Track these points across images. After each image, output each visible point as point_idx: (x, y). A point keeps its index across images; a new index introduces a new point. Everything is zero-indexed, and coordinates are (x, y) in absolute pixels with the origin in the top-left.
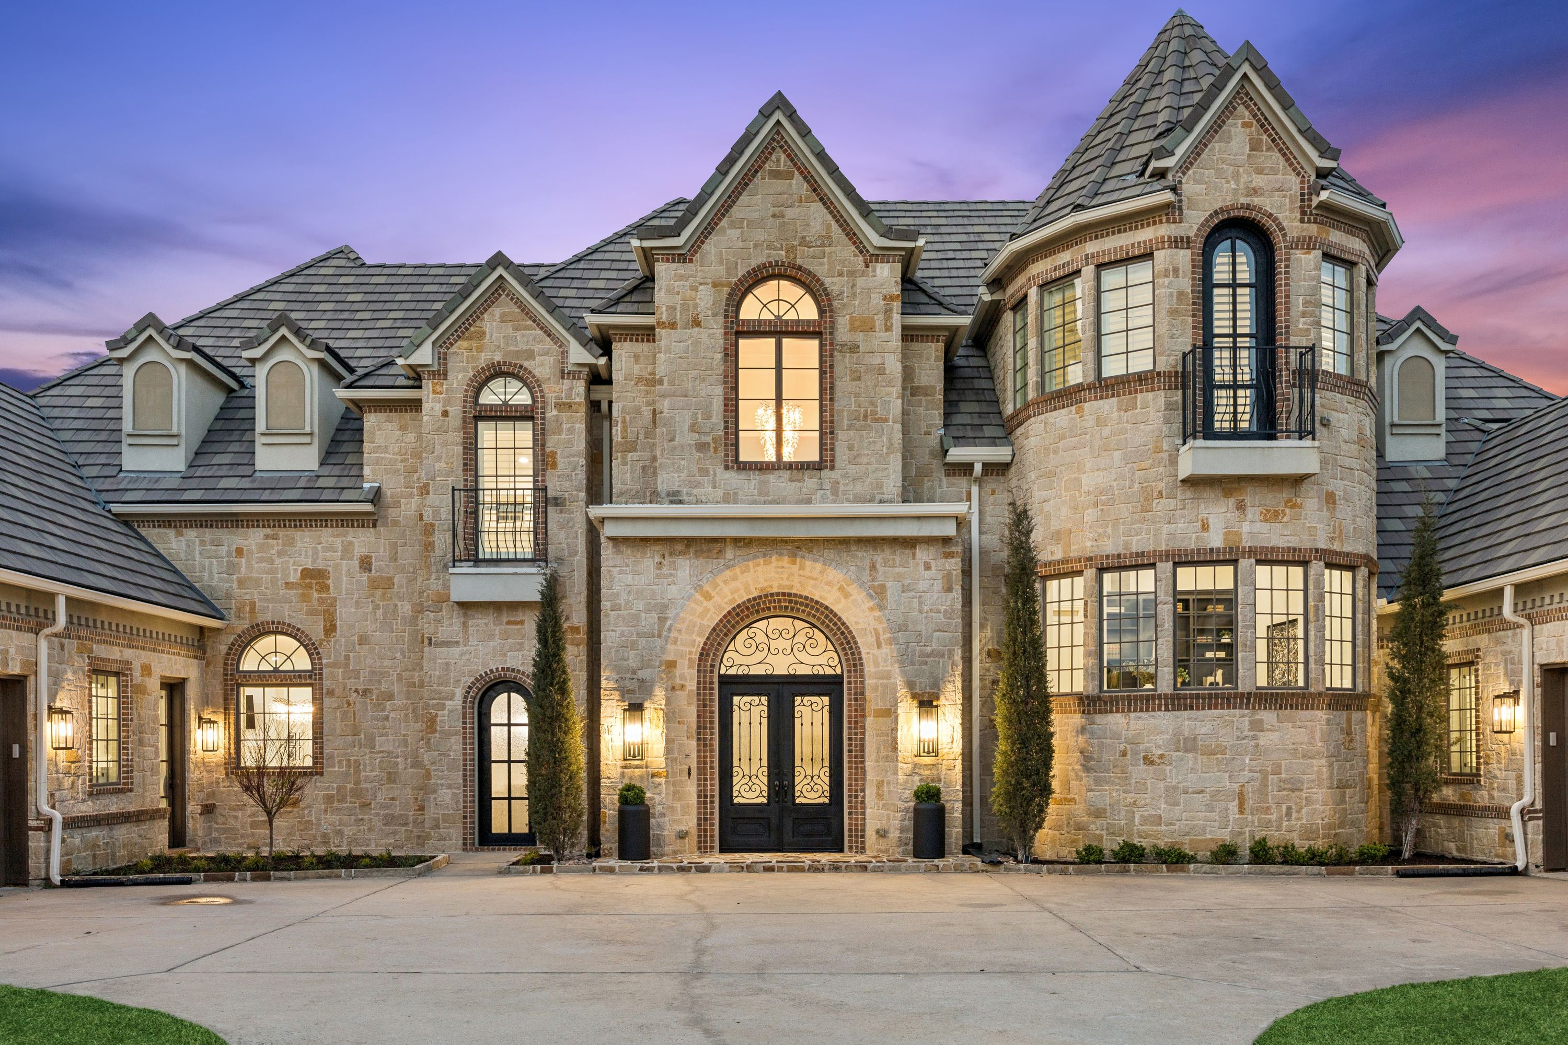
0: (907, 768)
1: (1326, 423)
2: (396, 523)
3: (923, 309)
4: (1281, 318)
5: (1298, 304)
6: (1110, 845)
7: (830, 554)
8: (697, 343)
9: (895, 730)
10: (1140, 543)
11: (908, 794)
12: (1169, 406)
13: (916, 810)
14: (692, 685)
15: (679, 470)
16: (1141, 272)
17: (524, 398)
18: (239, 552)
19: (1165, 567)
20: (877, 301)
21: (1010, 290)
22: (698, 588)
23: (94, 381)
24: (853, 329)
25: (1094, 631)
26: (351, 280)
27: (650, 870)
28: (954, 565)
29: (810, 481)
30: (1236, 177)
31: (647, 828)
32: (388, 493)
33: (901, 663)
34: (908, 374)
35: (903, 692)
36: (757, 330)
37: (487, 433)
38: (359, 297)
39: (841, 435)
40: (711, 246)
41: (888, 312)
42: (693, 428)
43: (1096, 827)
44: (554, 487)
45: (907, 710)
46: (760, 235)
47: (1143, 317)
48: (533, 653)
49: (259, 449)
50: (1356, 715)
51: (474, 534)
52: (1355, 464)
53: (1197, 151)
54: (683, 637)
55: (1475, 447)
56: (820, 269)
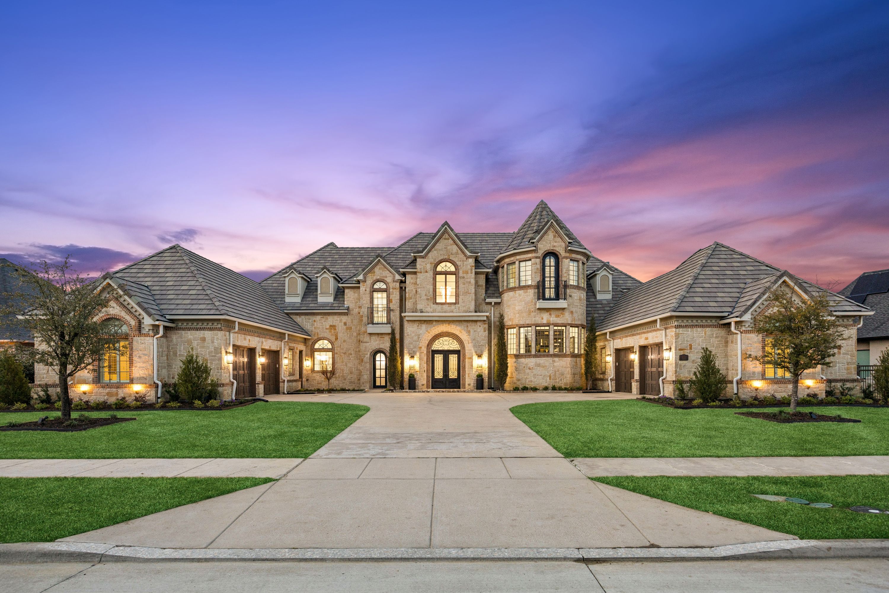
0: (475, 370)
1: (570, 296)
2: (352, 314)
3: (480, 267)
4: (560, 274)
5: (564, 271)
6: (521, 387)
7: (457, 323)
8: (426, 277)
9: (472, 362)
10: (528, 322)
11: (475, 376)
12: (534, 293)
13: (477, 379)
14: (425, 352)
15: (422, 304)
16: (529, 263)
17: (384, 287)
18: (315, 321)
19: (534, 327)
20: (469, 267)
21: (501, 264)
22: (427, 331)
23: (274, 279)
24: (463, 273)
25: (518, 341)
26: (335, 252)
27: (416, 392)
28: (486, 326)
29: (453, 307)
30: (550, 243)
31: (415, 383)
32: (351, 307)
33: (474, 348)
34: (476, 282)
35: (474, 354)
36: (441, 273)
37: (376, 295)
38: (337, 257)
39: (461, 297)
40: (430, 255)
41: (472, 269)
42: (426, 295)
43: (518, 383)
44: (392, 306)
45: (475, 358)
46: (441, 252)
47: (529, 273)
48: (389, 345)
49: (318, 297)
50: (578, 359)
51: (372, 317)
52: (578, 304)
53: (541, 238)
54: (423, 341)
55: (619, 296)
56: (455, 260)
